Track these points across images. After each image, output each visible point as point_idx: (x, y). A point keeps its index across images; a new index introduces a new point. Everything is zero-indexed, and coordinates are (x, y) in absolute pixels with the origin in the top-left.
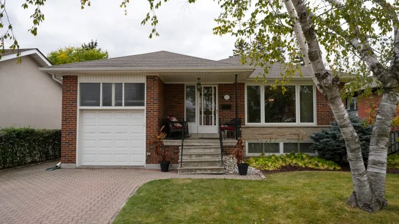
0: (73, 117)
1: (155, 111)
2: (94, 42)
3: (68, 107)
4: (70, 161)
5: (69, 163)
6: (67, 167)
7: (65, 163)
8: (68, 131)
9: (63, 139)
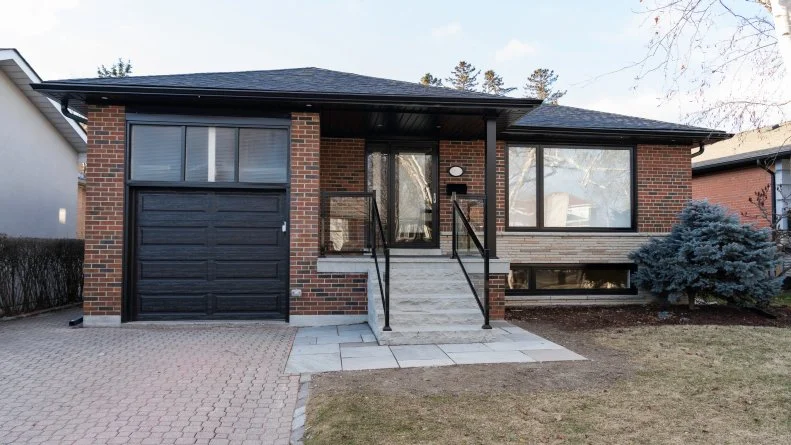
0: (113, 204)
1: (311, 195)
2: (125, 63)
3: (102, 180)
4: (107, 309)
5: (103, 314)
6: (99, 324)
7: (93, 314)
8: (101, 237)
9: (89, 258)
